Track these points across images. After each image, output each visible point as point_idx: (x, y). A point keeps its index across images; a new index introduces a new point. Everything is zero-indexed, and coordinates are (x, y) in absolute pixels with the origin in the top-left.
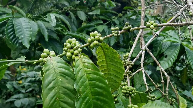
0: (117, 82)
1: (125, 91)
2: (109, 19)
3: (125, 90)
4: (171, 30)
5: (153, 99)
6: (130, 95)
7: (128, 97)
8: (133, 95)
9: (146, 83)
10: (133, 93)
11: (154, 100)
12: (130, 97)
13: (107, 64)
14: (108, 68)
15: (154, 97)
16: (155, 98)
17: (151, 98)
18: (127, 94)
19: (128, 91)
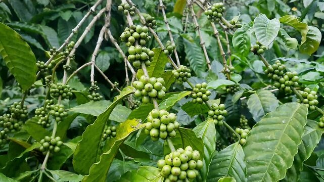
0: (29, 75)
1: (54, 90)
2: (85, 2)
3: (54, 88)
4: (174, 17)
5: (95, 98)
6: (61, 94)
7: (58, 96)
8: (65, 94)
9: (92, 80)
10: (66, 92)
11: (98, 100)
12: (60, 98)
13: (4, 47)
14: (9, 55)
15: (97, 96)
16: (98, 98)
17: (93, 97)
18: (57, 94)
19: (57, 90)
